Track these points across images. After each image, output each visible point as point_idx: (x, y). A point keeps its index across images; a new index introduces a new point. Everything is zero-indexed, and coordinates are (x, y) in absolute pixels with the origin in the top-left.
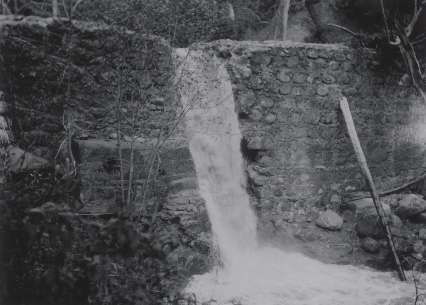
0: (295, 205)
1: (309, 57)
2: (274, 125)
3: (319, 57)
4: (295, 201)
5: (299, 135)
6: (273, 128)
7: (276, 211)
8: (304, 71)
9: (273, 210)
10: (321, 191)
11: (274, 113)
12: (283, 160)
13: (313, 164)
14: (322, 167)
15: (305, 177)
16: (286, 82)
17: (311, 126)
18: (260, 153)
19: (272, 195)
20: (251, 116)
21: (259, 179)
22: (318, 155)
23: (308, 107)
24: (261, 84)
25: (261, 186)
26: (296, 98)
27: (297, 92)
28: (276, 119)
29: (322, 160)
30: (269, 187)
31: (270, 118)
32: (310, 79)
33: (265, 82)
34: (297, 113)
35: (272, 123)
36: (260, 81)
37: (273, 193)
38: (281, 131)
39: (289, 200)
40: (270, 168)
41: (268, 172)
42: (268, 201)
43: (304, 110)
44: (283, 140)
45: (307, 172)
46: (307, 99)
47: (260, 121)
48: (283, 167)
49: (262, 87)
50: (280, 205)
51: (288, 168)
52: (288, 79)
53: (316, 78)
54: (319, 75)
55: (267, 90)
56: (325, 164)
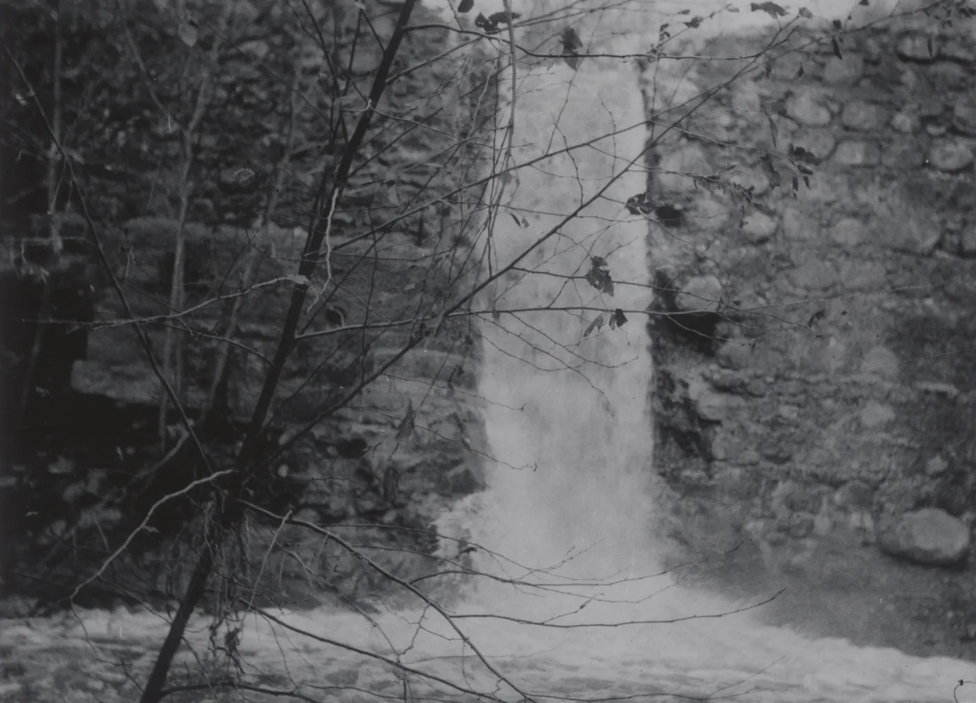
0: (838, 497)
1: (904, 58)
2: (769, 247)
3: (941, 58)
4: (836, 484)
5: (858, 281)
6: (768, 254)
7: (765, 506)
8: (885, 97)
9: (757, 501)
10: (936, 464)
11: (771, 214)
12: (799, 352)
13: (908, 376)
14: (942, 387)
15: (876, 414)
16: (815, 126)
17: (905, 259)
18: (721, 328)
19: (752, 455)
20: (690, 216)
21: (710, 403)
22: (929, 349)
23: (896, 201)
24: (730, 128)
25: (718, 423)
26: (849, 170)
27: (853, 154)
28: (779, 229)
29: (944, 368)
30: (742, 427)
31: (758, 224)
32: (904, 120)
33: (742, 123)
34: (855, 215)
35: (763, 240)
36: (725, 120)
37: (757, 450)
38: (793, 266)
39: (815, 476)
40: (750, 372)
41: (743, 385)
42: (737, 472)
43: (882, 209)
44: (800, 292)
45: (886, 399)
46: (891, 178)
47: (722, 231)
48: (795, 375)
49: (734, 135)
50: (783, 488)
51: (812, 379)
52: (824, 116)
53: (926, 120)
54: (937, 110)
55: (749, 146)
56: (957, 382)
